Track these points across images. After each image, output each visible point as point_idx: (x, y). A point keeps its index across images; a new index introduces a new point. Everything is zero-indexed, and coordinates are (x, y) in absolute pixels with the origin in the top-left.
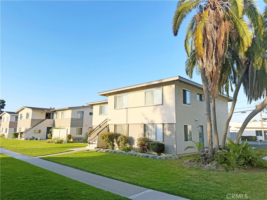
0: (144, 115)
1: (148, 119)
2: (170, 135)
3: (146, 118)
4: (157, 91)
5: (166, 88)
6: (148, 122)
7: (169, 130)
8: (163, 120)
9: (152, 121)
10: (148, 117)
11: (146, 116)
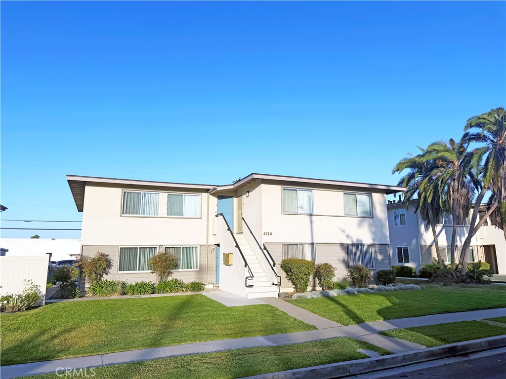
0: (344, 231)
1: (351, 238)
2: (383, 260)
3: (348, 236)
4: (362, 198)
5: (376, 196)
6: (352, 241)
7: (381, 253)
9: (358, 240)
10: (351, 234)
11: (347, 232)
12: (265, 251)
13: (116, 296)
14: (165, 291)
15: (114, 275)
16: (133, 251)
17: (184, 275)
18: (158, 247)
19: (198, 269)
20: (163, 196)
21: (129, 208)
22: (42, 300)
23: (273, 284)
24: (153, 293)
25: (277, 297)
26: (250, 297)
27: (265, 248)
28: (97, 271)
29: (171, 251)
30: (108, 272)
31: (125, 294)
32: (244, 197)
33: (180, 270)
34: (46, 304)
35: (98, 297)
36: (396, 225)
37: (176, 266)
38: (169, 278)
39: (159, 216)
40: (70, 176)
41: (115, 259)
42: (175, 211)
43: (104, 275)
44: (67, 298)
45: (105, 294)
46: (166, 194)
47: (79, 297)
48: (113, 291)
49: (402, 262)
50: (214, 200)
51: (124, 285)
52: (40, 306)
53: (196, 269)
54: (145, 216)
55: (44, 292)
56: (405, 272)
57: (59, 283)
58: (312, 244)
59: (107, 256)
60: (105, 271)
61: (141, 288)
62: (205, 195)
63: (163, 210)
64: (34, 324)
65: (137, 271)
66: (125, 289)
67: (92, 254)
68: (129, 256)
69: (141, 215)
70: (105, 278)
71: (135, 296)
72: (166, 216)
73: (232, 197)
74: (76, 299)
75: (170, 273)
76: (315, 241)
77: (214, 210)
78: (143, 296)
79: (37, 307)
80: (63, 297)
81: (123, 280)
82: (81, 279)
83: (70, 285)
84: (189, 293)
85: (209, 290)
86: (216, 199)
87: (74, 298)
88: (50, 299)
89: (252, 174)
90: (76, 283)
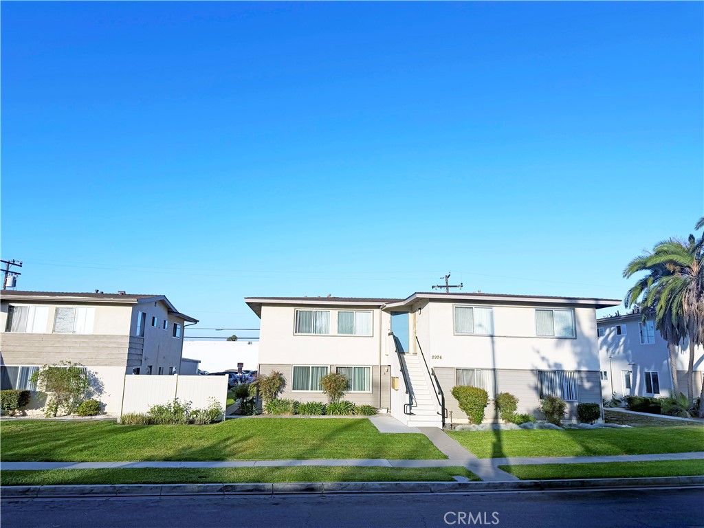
0: (538, 352)
3: (543, 358)
5: (581, 311)
7: (589, 381)
8: (579, 364)
10: (547, 356)
11: (543, 354)
12: (433, 377)
13: (288, 416)
14: (334, 412)
15: (288, 394)
16: (305, 371)
17: (356, 397)
18: (329, 367)
19: (371, 391)
20: (334, 313)
21: (301, 326)
22: (223, 416)
23: (438, 413)
24: (324, 414)
25: (441, 426)
26: (411, 425)
27: (433, 374)
28: (272, 390)
29: (343, 372)
30: (283, 391)
31: (296, 414)
32: (417, 313)
33: (352, 391)
34: (227, 419)
35: (272, 416)
36: (643, 342)
37: (348, 387)
38: (341, 400)
39: (330, 335)
40: (249, 298)
41: (289, 378)
42: (346, 329)
43: (279, 394)
44: (245, 414)
45: (278, 413)
46: (337, 312)
47: (256, 414)
48: (286, 410)
49: (651, 392)
50: (387, 316)
51: (296, 404)
52: (221, 421)
53: (368, 392)
54: (317, 334)
55: (224, 409)
56: (654, 407)
57: (239, 401)
58: (494, 370)
59: (281, 374)
60: (279, 389)
61: (312, 408)
62: (377, 311)
63: (333, 327)
64: (214, 435)
65: (310, 391)
66: (297, 408)
67: (267, 373)
68: (302, 375)
69: (312, 334)
70: (280, 396)
71: (306, 416)
72: (336, 334)
73: (408, 312)
74: (253, 417)
75: (340, 395)
76: (497, 367)
77: (386, 328)
78: (313, 417)
79: (219, 422)
80: (243, 413)
81: (296, 399)
82: (258, 396)
83: (249, 402)
84: (359, 417)
85: (382, 414)
86: (389, 315)
87: (251, 415)
88: (232, 415)
89: (415, 293)
90: (254, 401)
